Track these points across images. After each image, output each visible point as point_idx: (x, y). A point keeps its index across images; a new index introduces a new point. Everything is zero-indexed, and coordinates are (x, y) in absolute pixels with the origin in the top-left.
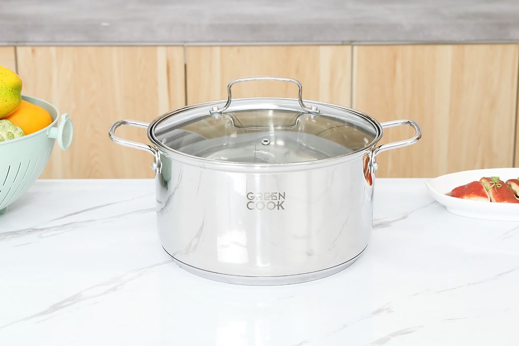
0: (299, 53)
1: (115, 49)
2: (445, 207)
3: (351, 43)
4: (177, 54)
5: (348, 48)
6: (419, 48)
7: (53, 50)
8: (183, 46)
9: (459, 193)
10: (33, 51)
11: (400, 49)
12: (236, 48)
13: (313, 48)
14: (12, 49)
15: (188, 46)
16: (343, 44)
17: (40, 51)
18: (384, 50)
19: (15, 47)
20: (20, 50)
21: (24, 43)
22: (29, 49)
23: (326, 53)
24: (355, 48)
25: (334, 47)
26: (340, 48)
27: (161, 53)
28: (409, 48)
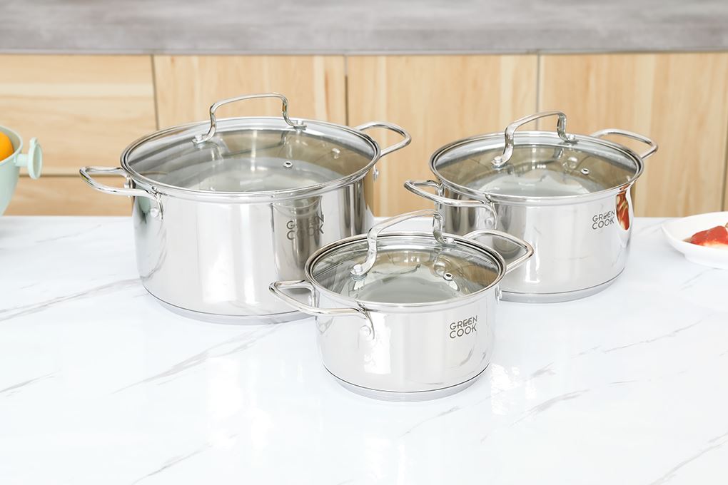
0: (476, 63)
1: (265, 59)
2: (682, 255)
3: (537, 52)
4: (337, 64)
5: (534, 58)
6: (615, 58)
7: (195, 60)
8: (343, 55)
9: (699, 239)
10: (173, 61)
11: (594, 59)
12: (404, 59)
13: (493, 58)
14: (148, 59)
15: (350, 56)
16: (528, 53)
17: (181, 61)
18: (576, 59)
19: (152, 56)
20: (157, 59)
21: (162, 52)
22: (168, 59)
23: (508, 64)
24: (543, 58)
25: (518, 57)
26: (524, 57)
27: (318, 62)
28: (605, 58)
